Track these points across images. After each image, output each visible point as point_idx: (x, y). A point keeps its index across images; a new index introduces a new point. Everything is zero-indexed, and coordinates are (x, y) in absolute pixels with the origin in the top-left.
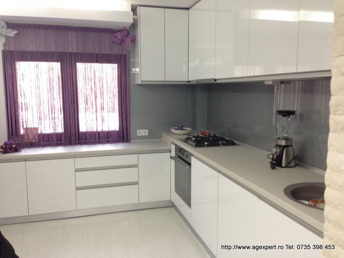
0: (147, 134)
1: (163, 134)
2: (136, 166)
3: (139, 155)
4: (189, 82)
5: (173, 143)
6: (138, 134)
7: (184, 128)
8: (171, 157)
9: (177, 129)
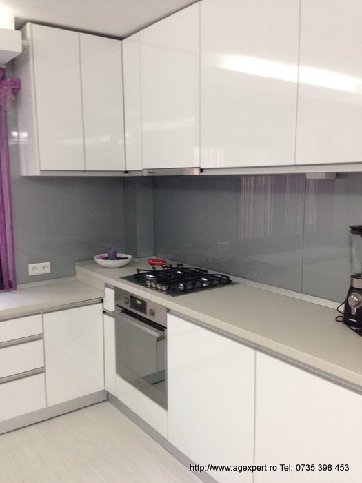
0: (48, 270)
1: (77, 268)
2: (38, 338)
3: (45, 315)
4: (126, 172)
5: (107, 285)
6: (31, 273)
7: (119, 255)
8: (104, 312)
9: (107, 259)
